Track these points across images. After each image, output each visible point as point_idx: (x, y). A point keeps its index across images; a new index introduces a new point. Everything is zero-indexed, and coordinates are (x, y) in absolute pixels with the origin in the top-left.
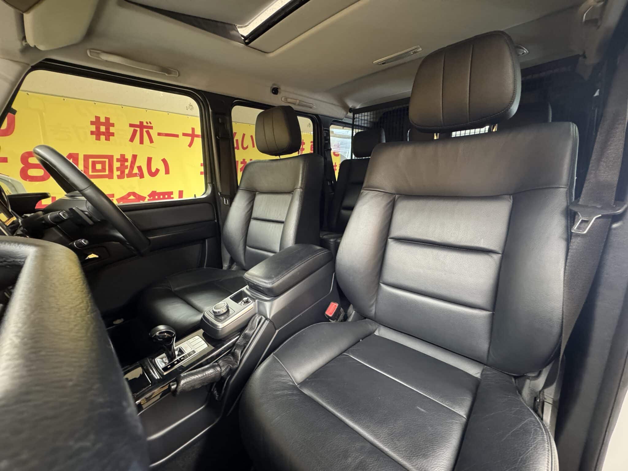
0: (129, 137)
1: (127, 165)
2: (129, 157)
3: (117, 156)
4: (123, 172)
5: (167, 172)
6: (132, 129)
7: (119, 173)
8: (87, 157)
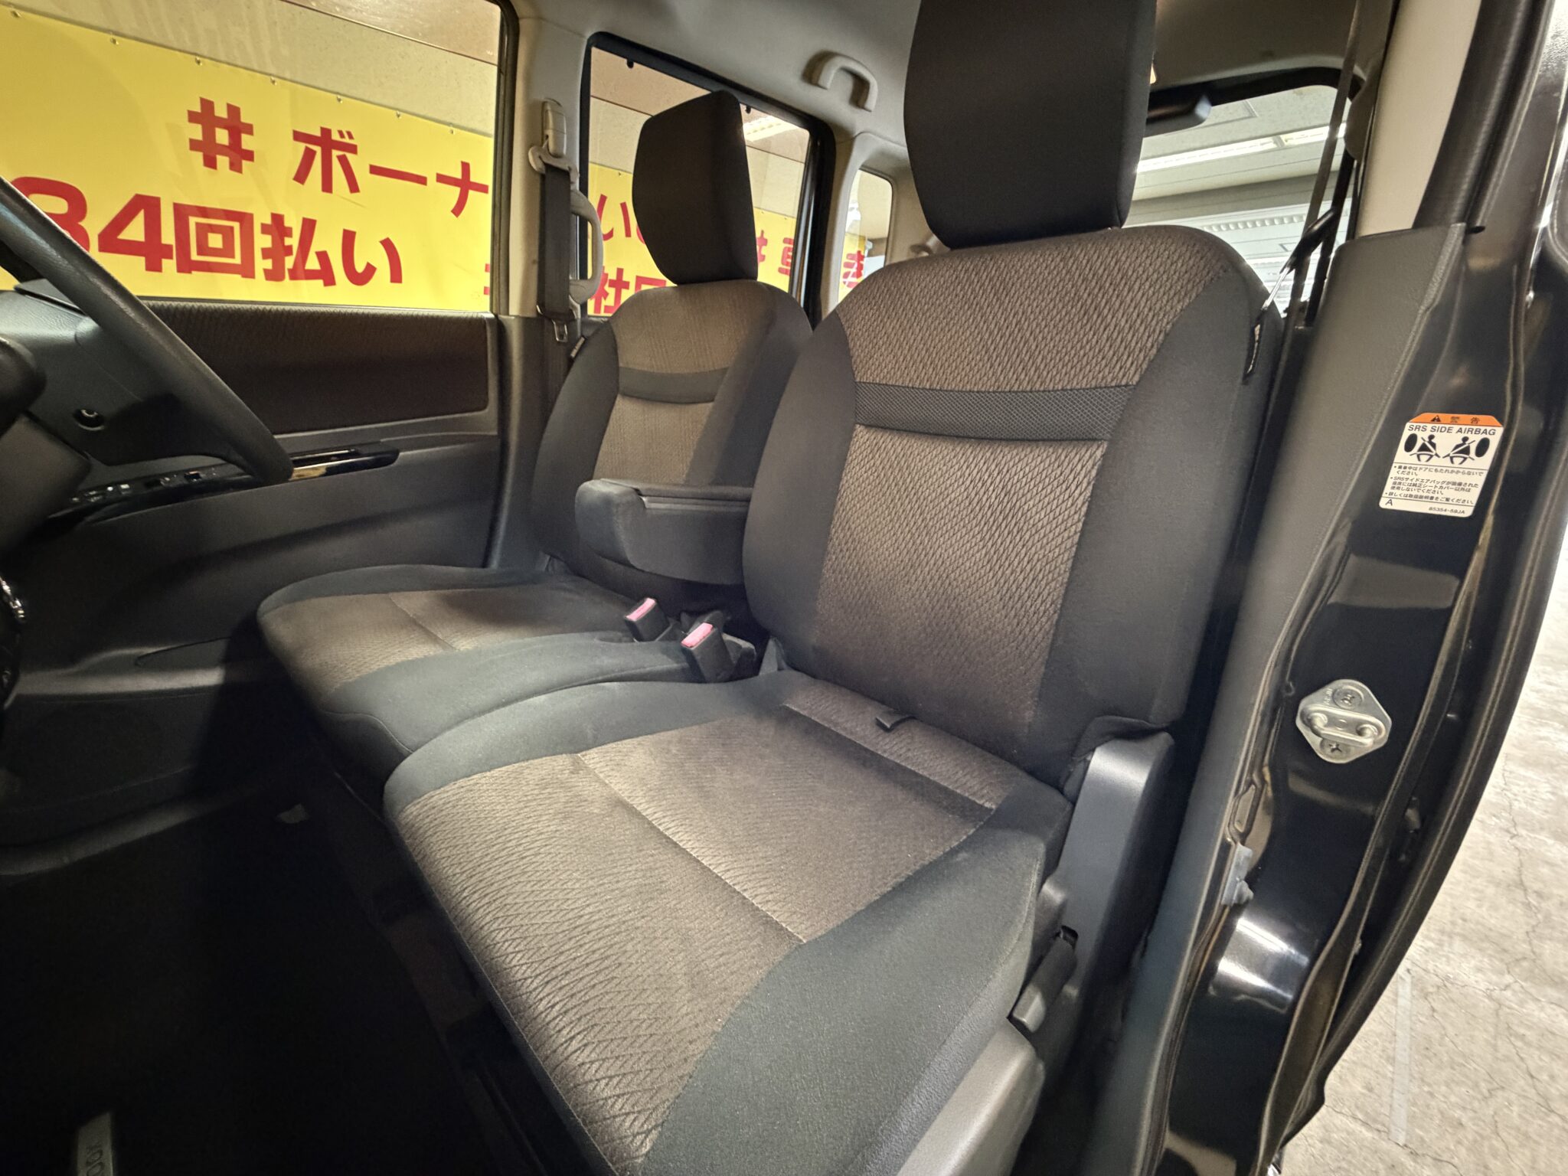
0: (293, 169)
1: (291, 247)
2: (294, 224)
3: (262, 218)
4: (279, 264)
5: (396, 276)
6: (301, 146)
7: (268, 264)
8: (182, 213)
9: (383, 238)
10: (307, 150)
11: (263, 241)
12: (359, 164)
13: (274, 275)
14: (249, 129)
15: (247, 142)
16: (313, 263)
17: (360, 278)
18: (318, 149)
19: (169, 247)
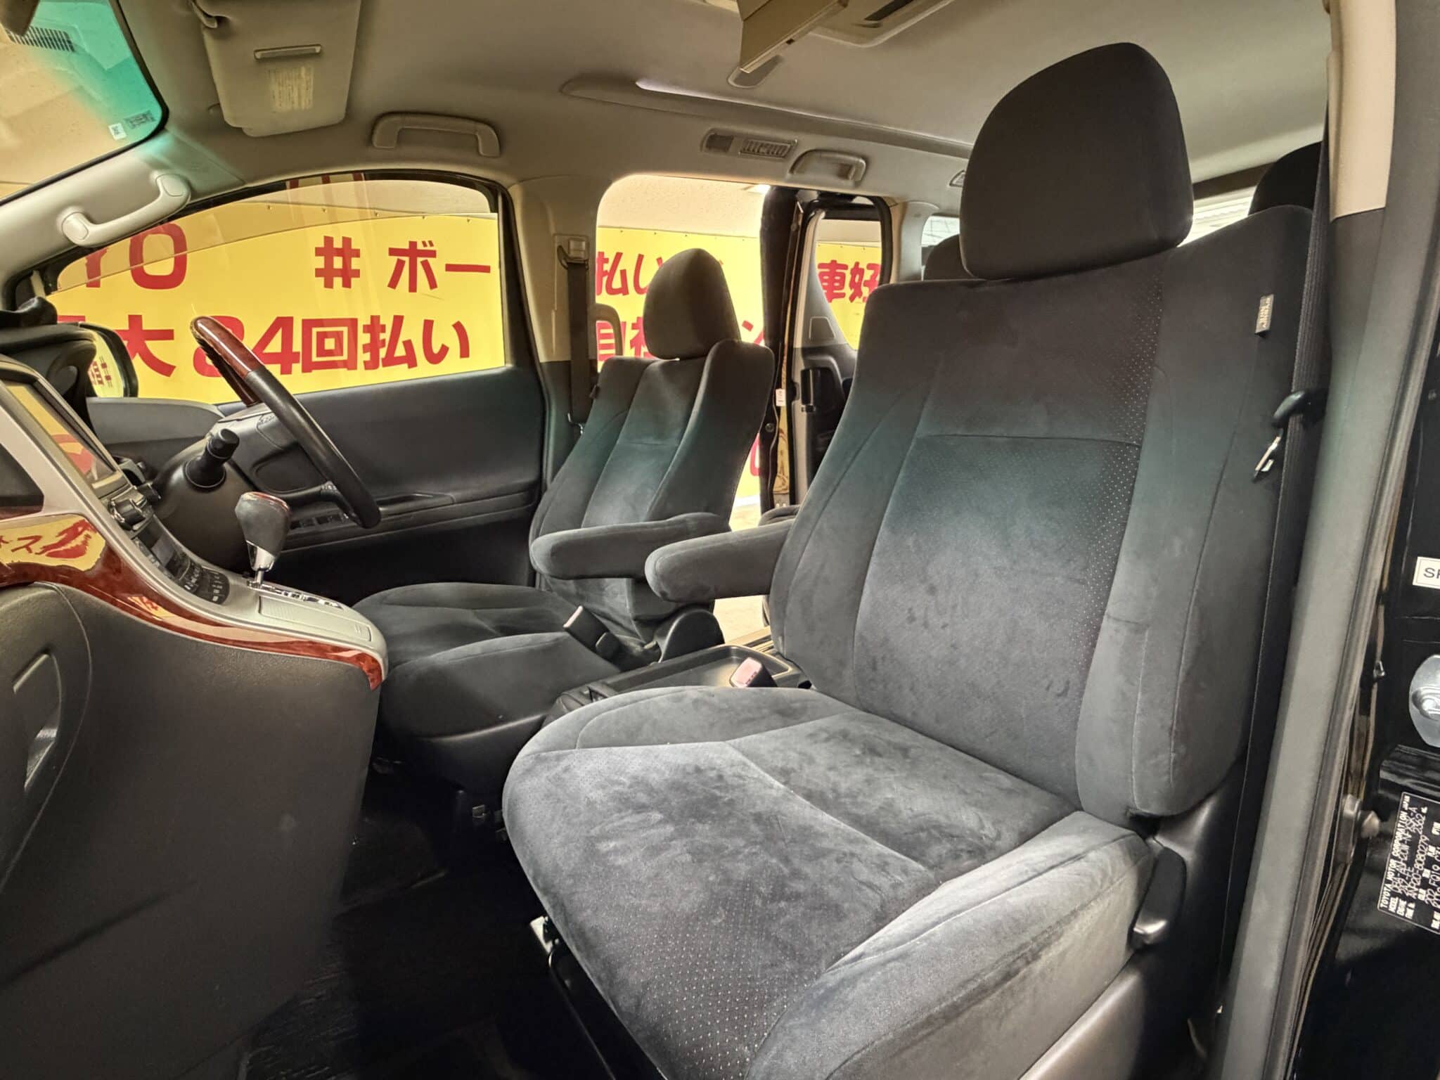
0: (388, 278)
1: (384, 341)
2: (388, 322)
3: (364, 321)
4: (375, 355)
5: (465, 353)
6: (394, 259)
7: (367, 357)
8: (308, 324)
9: (454, 322)
10: (399, 260)
11: (364, 338)
12: (437, 265)
13: (372, 365)
14: (357, 253)
15: (355, 263)
16: (400, 351)
17: (435, 358)
18: (406, 259)
19: (298, 353)
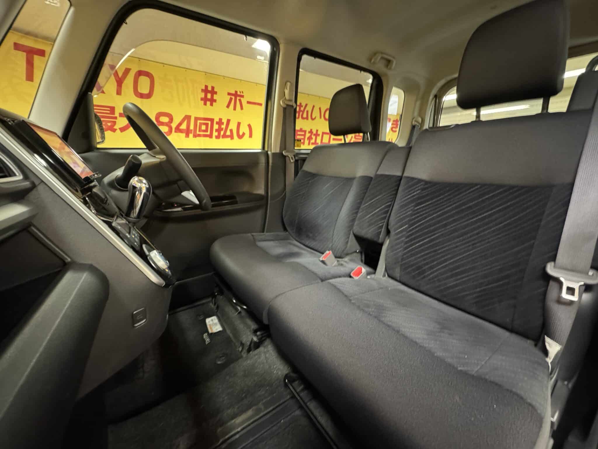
0: (226, 104)
1: (223, 128)
2: (225, 121)
3: (216, 120)
4: (219, 134)
5: (251, 136)
6: (229, 97)
7: (216, 134)
8: (196, 119)
9: (248, 124)
10: (231, 98)
11: (216, 127)
12: (244, 101)
13: (218, 137)
14: (216, 93)
15: (215, 97)
16: (228, 133)
17: (240, 137)
18: (233, 97)
19: (192, 130)
